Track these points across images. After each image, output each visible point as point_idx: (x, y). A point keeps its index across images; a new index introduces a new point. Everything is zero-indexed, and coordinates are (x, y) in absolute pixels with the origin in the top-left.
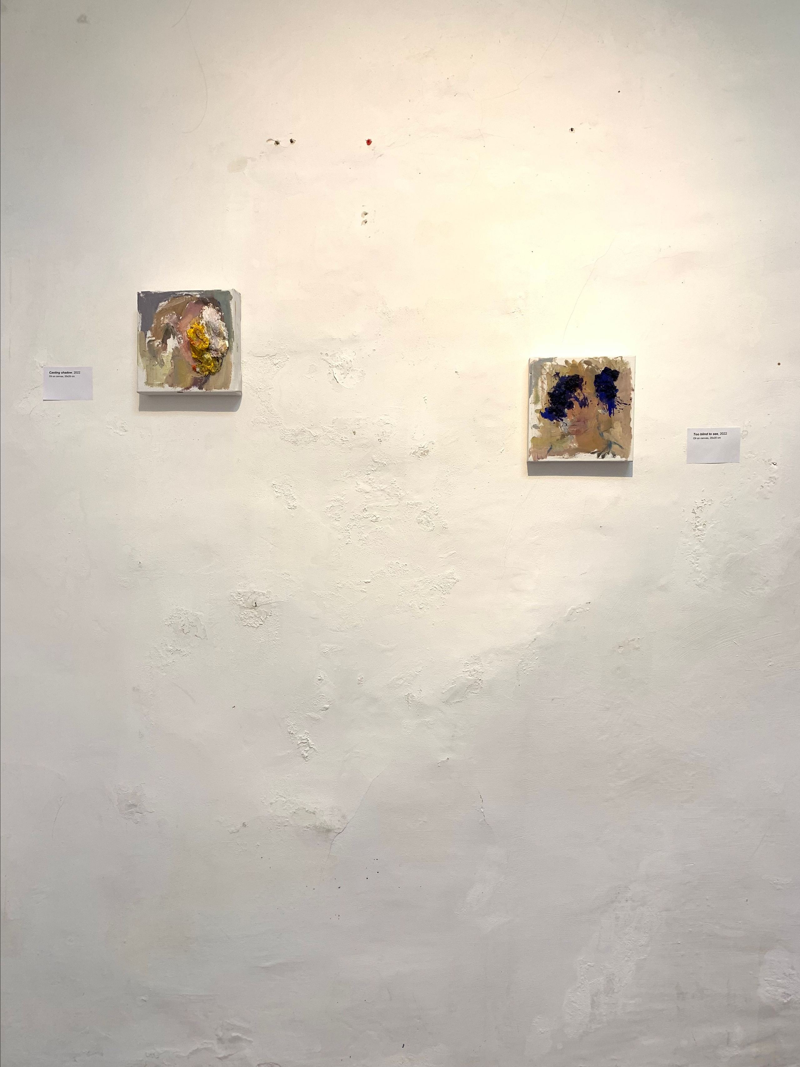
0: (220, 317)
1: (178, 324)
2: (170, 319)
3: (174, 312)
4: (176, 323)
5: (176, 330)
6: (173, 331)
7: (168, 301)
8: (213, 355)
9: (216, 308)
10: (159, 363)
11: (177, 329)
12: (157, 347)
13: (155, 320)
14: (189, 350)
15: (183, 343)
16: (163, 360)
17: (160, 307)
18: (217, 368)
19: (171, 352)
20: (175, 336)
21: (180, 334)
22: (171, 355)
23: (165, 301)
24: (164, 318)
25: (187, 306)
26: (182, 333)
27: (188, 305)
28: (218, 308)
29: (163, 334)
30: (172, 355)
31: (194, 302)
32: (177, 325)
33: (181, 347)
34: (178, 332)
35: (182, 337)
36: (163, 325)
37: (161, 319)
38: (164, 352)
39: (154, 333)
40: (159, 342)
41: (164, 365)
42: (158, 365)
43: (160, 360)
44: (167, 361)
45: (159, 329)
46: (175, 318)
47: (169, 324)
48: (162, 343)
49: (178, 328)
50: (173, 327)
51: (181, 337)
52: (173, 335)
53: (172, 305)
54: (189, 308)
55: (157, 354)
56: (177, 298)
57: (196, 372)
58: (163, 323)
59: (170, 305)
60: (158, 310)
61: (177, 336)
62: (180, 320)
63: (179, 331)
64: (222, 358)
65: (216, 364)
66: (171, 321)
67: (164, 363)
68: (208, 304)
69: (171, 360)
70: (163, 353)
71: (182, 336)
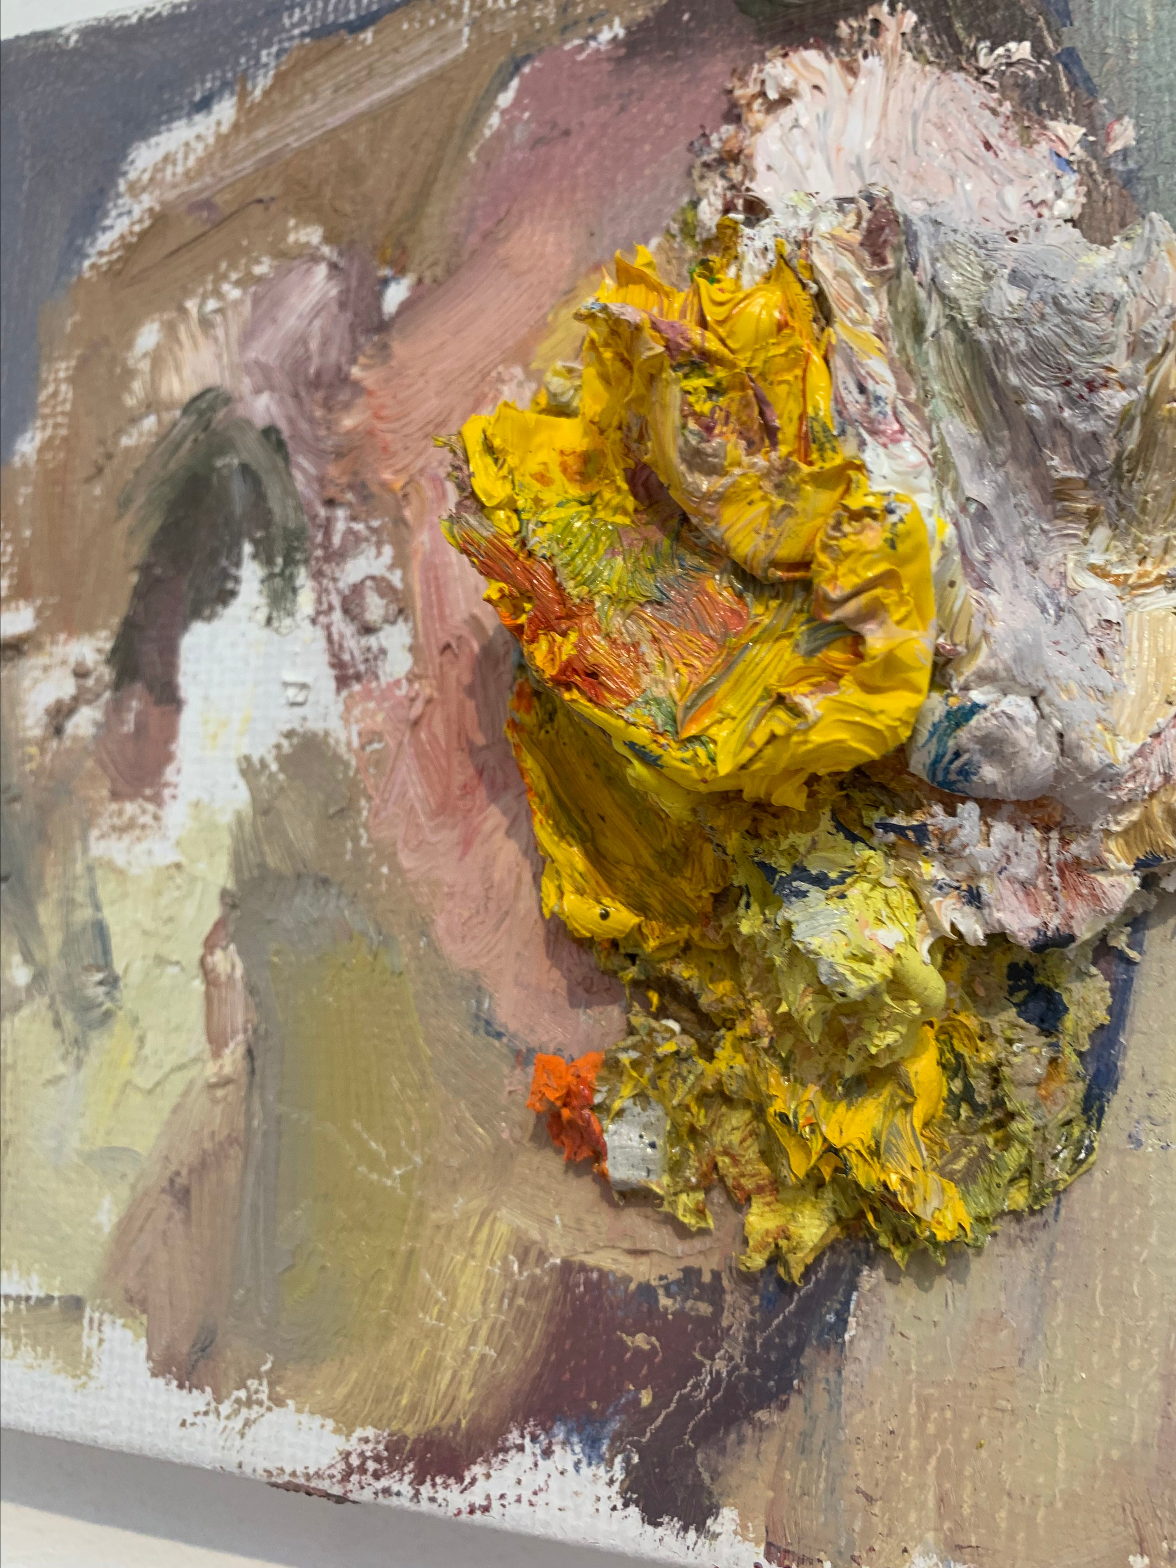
0: (1070, 180)
1: (357, 388)
2: (248, 336)
3: (312, 235)
4: (315, 383)
5: (322, 481)
6: (275, 504)
7: (243, 95)
8: (974, 898)
9: (984, 61)
10: (53, 981)
11: (332, 471)
12: (41, 744)
13: (63, 369)
14: (495, 793)
15: (412, 677)
16: (100, 931)
17: (134, 190)
18: (1014, 1156)
19: (226, 819)
20: (302, 577)
21: (378, 537)
22: (223, 860)
23: (205, 104)
24: (170, 329)
25: (495, 120)
26: (400, 521)
27: (505, 99)
28: (1022, 50)
29: (138, 552)
30: (237, 865)
31: (605, 35)
32: (327, 405)
33: (369, 737)
34: (341, 513)
35: (396, 578)
36: (150, 423)
37: (129, 345)
38: (130, 808)
39: (33, 539)
40: (81, 674)
41: (108, 1015)
42: (41, 1002)
43: (67, 925)
44: (161, 961)
45: (88, 480)
46: (317, 311)
47: (228, 400)
48: (117, 685)
49: (339, 454)
50: (280, 446)
51: (383, 587)
52: (264, 555)
53: (294, 142)
54: (520, 134)
55: (43, 837)
56: (368, 36)
57: (602, 1178)
58: (152, 405)
59: (258, 146)
60: (105, 240)
61: (318, 575)
62: (382, 326)
63: (361, 489)
64: (1121, 942)
65: (994, 1071)
66: (253, 353)
67: (112, 982)
68: (843, 29)
69: (210, 945)
70: (121, 830)
71: (401, 561)
